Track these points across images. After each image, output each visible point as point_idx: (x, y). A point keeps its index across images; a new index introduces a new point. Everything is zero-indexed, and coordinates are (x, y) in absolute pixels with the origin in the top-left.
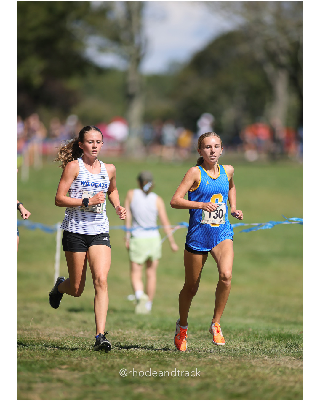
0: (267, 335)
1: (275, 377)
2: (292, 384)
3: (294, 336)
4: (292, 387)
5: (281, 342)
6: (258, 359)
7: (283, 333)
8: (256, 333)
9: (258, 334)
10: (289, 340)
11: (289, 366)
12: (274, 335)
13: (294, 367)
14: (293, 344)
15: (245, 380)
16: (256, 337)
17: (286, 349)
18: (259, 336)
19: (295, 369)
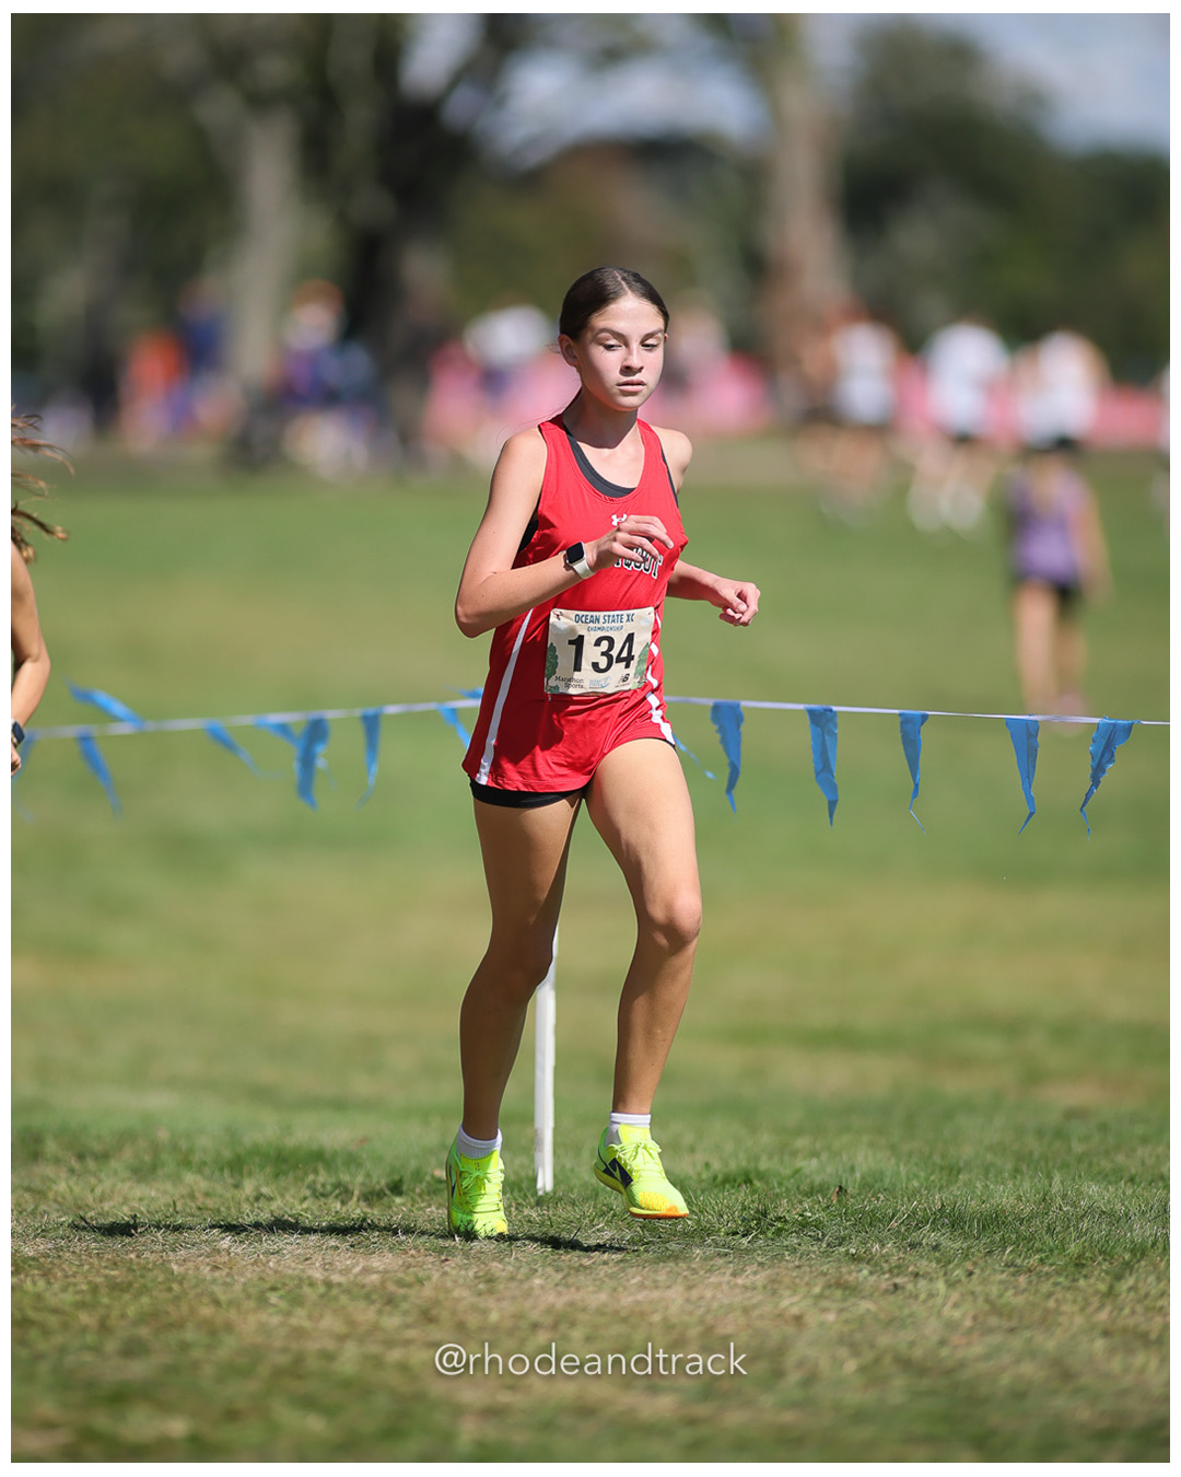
0: (227, 1154)
1: (263, 1317)
2: (330, 1345)
3: (335, 1154)
4: (328, 1356)
5: (283, 1182)
6: (194, 1250)
7: (290, 1142)
8: (183, 1145)
9: (190, 1151)
10: (316, 1172)
11: (318, 1275)
12: (256, 1151)
13: (336, 1278)
14: (329, 1188)
15: (144, 1332)
16: (186, 1162)
17: (305, 1206)
18: (196, 1158)
19: (339, 1285)
